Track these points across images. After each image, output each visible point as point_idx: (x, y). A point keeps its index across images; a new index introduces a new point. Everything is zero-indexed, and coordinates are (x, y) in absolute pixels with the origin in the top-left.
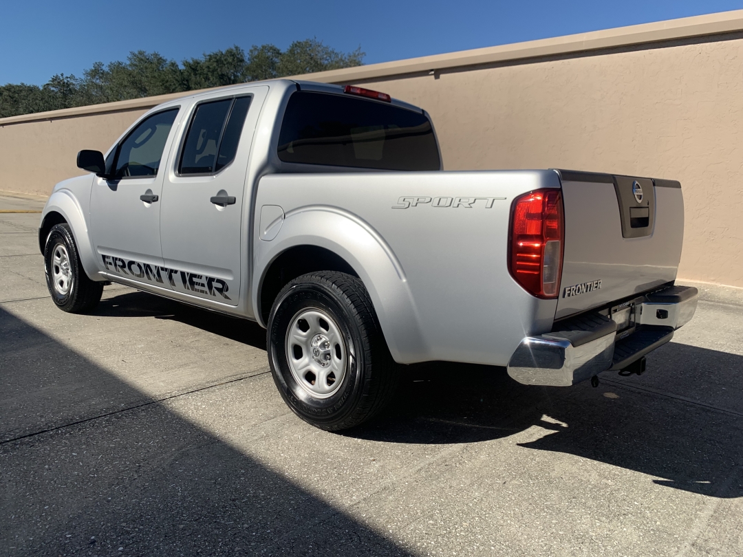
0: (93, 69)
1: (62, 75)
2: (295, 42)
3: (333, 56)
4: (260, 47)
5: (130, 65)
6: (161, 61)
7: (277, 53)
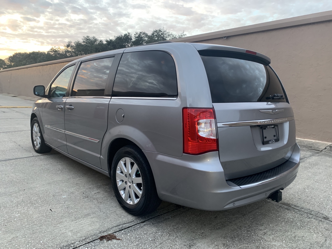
0: (68, 44)
1: (55, 47)
2: (155, 30)
3: (171, 36)
4: (139, 33)
5: (83, 42)
6: (96, 40)
7: (147, 35)
